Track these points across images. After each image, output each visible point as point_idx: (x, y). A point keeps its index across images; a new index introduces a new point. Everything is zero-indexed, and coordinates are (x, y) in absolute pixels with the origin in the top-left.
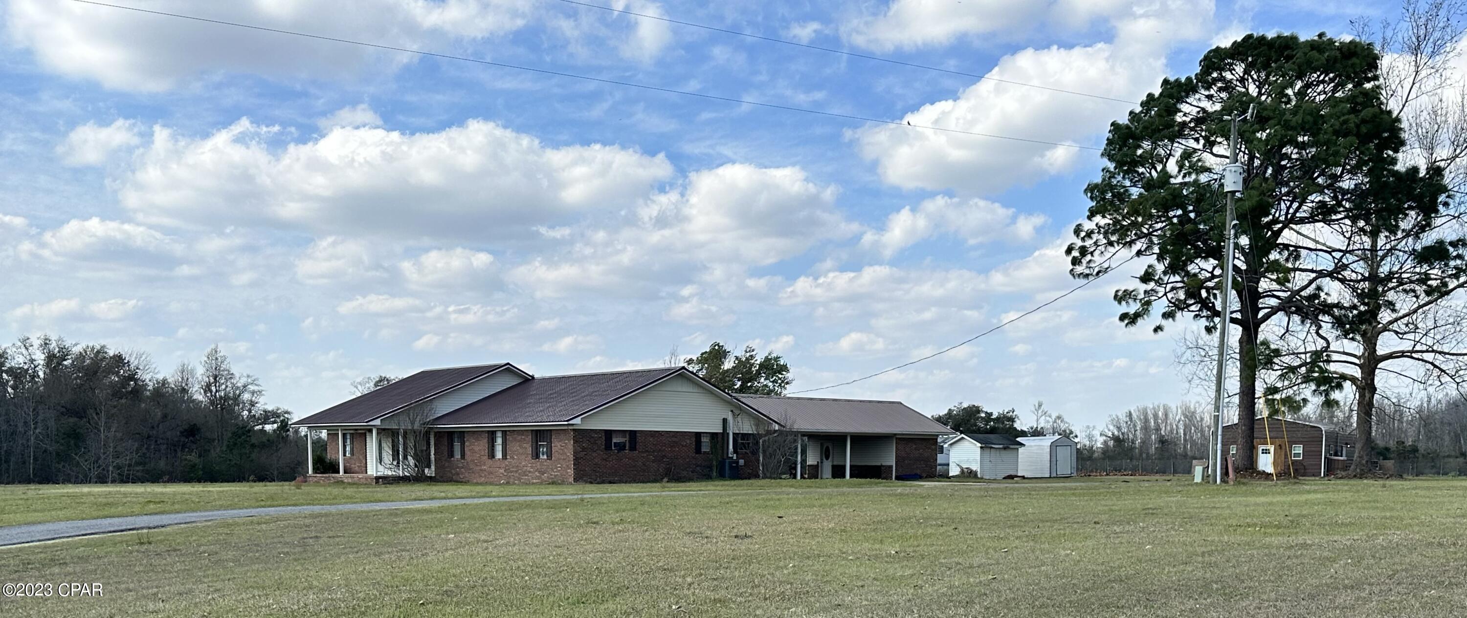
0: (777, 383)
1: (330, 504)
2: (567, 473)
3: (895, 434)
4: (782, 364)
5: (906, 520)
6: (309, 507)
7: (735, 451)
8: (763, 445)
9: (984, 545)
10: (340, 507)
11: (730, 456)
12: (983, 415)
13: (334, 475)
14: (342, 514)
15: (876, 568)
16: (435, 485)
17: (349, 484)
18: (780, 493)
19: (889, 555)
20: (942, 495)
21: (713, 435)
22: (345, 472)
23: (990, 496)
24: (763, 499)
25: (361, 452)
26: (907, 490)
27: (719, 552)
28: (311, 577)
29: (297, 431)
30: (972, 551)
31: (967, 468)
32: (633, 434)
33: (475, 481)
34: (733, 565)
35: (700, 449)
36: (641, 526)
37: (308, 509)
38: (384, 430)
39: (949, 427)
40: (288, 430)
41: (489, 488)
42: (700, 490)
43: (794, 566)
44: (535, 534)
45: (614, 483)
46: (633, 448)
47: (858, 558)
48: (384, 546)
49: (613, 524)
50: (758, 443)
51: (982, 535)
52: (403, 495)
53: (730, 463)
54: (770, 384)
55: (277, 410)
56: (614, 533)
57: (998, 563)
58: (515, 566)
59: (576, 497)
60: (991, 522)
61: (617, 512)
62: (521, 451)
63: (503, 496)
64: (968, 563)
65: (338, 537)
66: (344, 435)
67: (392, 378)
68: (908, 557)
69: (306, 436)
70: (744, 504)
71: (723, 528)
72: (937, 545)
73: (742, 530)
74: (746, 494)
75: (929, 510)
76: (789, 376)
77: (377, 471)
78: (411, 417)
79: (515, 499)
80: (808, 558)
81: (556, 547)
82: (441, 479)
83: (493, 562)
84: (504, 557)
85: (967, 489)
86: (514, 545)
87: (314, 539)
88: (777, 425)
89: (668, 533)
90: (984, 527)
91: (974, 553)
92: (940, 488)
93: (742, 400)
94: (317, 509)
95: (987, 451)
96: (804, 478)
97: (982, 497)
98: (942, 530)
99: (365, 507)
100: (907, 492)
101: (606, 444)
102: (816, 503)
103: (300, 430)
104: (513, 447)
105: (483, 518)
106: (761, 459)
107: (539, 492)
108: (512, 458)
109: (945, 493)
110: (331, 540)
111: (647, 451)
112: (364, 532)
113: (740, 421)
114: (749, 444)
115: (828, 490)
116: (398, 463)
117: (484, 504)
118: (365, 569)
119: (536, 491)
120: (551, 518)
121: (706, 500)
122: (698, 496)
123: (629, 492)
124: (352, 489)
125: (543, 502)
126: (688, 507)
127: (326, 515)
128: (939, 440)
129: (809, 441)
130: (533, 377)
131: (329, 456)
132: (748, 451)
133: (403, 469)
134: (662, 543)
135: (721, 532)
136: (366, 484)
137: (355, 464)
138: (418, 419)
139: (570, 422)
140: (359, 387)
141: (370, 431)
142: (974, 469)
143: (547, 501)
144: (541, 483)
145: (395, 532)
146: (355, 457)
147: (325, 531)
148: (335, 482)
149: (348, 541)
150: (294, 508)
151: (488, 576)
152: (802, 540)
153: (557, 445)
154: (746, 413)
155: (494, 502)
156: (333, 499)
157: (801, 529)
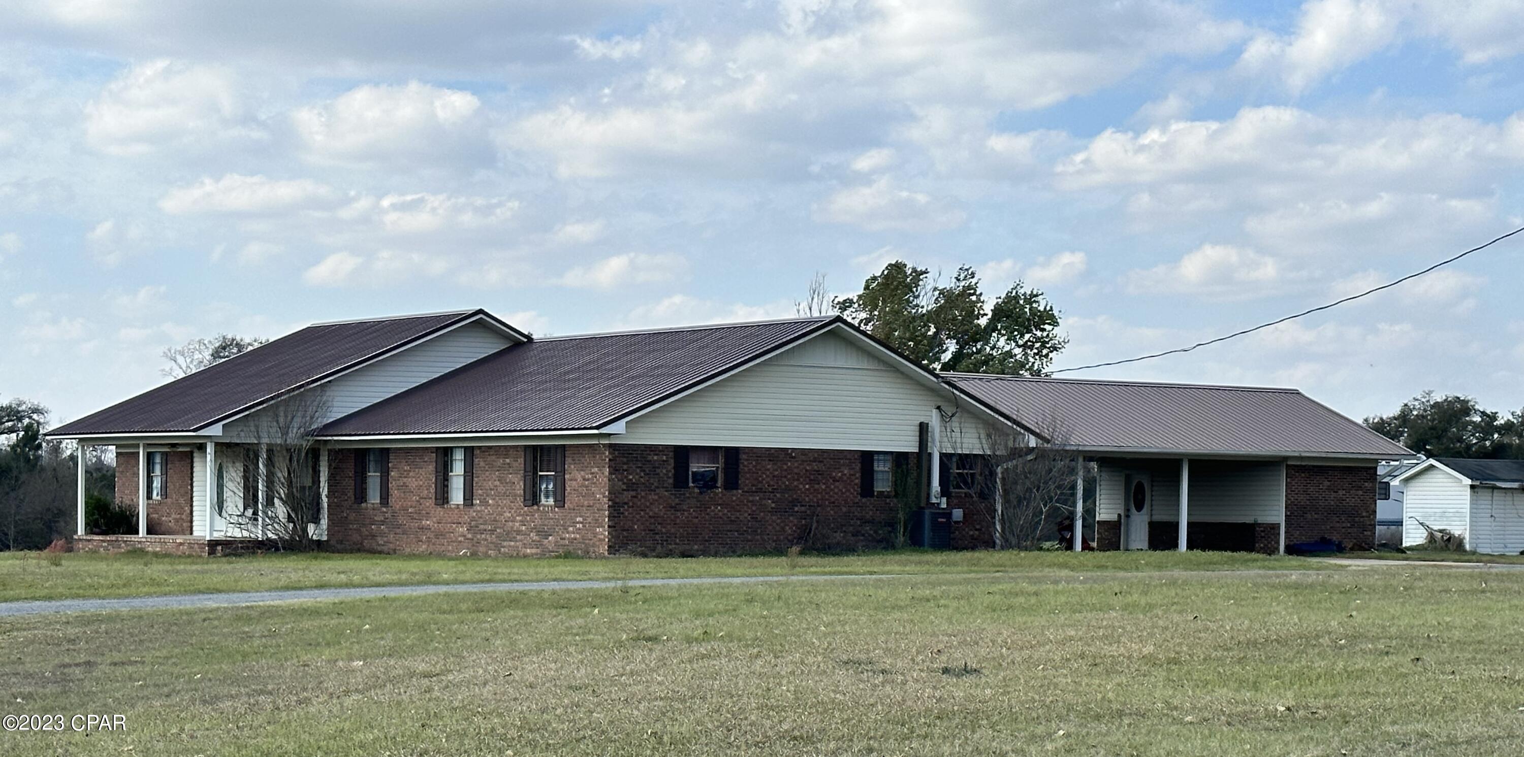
0: (1031, 348)
1: (119, 597)
2: (595, 534)
3: (1286, 458)
4: (1041, 308)
5: (1309, 640)
6: (76, 602)
7: (944, 492)
8: (1003, 479)
9: (1479, 697)
10: (137, 602)
11: (934, 500)
12: (1477, 419)
13: (126, 537)
14: (141, 617)
15: (1243, 741)
16: (328, 559)
17: (156, 555)
18: (1039, 581)
19: (1272, 715)
20: (1386, 587)
21: (900, 458)
22: (150, 531)
23: (1492, 591)
24: (1002, 592)
25: (182, 491)
26: (1312, 577)
27: (909, 703)
28: (76, 745)
29: (56, 449)
30: (1453, 709)
31: (1441, 531)
32: (732, 455)
33: (408, 550)
34: (937, 731)
35: (872, 486)
36: (747, 646)
37: (73, 607)
38: (228, 445)
39: (1401, 444)
40: (39, 446)
41: (436, 565)
42: (871, 573)
43: (1068, 735)
44: (526, 659)
45: (692, 556)
46: (732, 483)
47: (1206, 720)
48: (223, 682)
49: (689, 640)
50: (993, 474)
51: (1477, 675)
52: (263, 579)
53: (935, 516)
54: (1017, 351)
55: (19, 405)
56: (690, 661)
57: (1511, 736)
58: (485, 726)
59: (611, 584)
60: (1495, 647)
61: (698, 615)
62: (501, 489)
63: (463, 582)
64: (1444, 734)
65: (132, 663)
66: (150, 458)
67: (247, 340)
68: (1313, 719)
69: (73, 458)
70: (962, 602)
71: (918, 653)
72: (1377, 694)
73: (959, 657)
74: (967, 581)
75: (1359, 620)
76: (1059, 332)
77: (212, 530)
78: (281, 420)
79: (489, 588)
80: (1098, 717)
81: (570, 687)
82: (339, 546)
83: (442, 718)
84: (464, 707)
85: (1441, 575)
86: (485, 684)
87: (82, 668)
88: (1032, 438)
89: (802, 663)
90: (1479, 656)
91: (1458, 713)
92: (1384, 573)
93: (961, 384)
94: (91, 606)
95: (1485, 496)
96: (1092, 549)
97: (1474, 592)
98: (1387, 662)
99: (188, 603)
100: (1310, 580)
101: (676, 476)
102: (1116, 601)
103: (63, 445)
104: (487, 480)
105: (421, 627)
106: (999, 508)
107: (537, 573)
108: (484, 503)
109: (1394, 582)
110: (119, 671)
111: (760, 490)
112: (184, 655)
113: (957, 430)
114: (973, 475)
115: (1140, 574)
116: (255, 513)
117: (424, 599)
118: (182, 730)
119: (531, 571)
120: (561, 628)
121: (883, 594)
122: (867, 584)
123: (721, 576)
124: (161, 567)
125: (546, 596)
126: (845, 607)
127: (110, 619)
128: (1380, 471)
129: (1100, 470)
130: (529, 338)
131: (120, 498)
132: (972, 492)
133: (265, 526)
134: (789, 682)
135: (913, 660)
136: (190, 556)
137: (169, 515)
138: (295, 425)
139: (604, 430)
140: (180, 359)
141: (202, 448)
142: (1457, 532)
143: (554, 592)
144: (541, 556)
145: (245, 656)
146: (169, 500)
147: (106, 651)
148: (129, 552)
149: (152, 673)
150: (47, 603)
151: (431, 747)
152: (1085, 680)
153: (575, 476)
154: (969, 412)
155: (446, 595)
156: (124, 586)
157: (1082, 656)
